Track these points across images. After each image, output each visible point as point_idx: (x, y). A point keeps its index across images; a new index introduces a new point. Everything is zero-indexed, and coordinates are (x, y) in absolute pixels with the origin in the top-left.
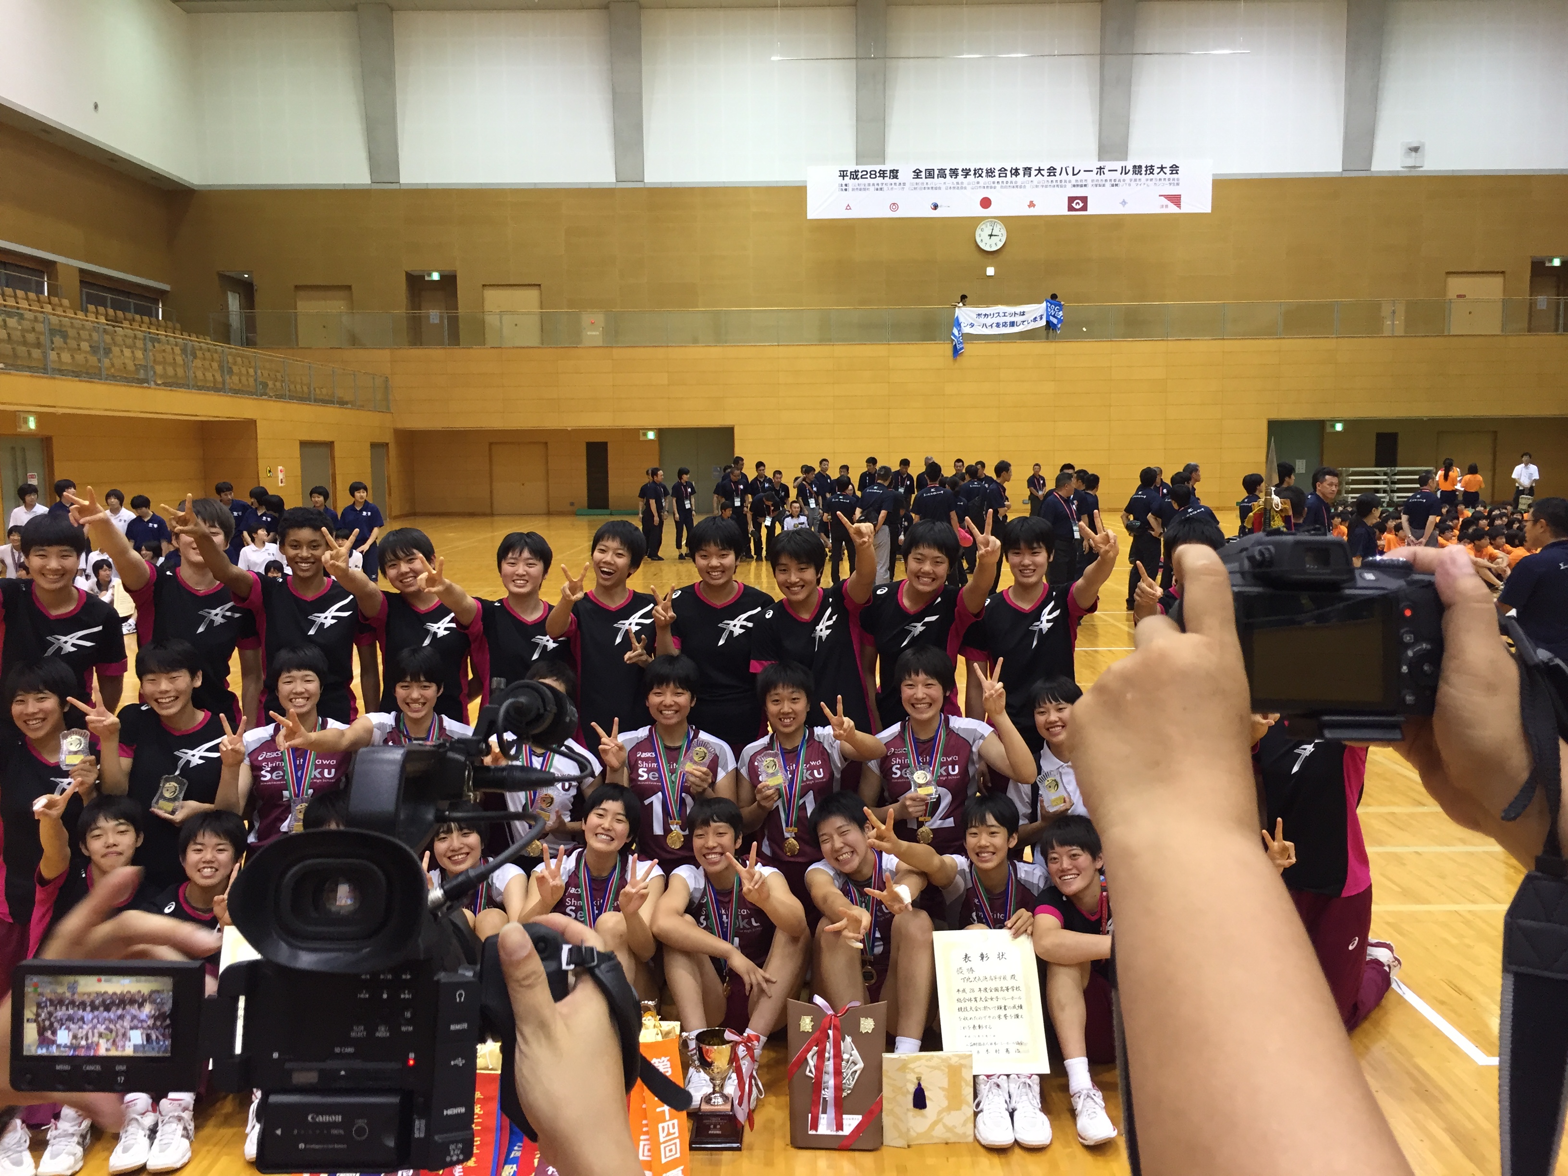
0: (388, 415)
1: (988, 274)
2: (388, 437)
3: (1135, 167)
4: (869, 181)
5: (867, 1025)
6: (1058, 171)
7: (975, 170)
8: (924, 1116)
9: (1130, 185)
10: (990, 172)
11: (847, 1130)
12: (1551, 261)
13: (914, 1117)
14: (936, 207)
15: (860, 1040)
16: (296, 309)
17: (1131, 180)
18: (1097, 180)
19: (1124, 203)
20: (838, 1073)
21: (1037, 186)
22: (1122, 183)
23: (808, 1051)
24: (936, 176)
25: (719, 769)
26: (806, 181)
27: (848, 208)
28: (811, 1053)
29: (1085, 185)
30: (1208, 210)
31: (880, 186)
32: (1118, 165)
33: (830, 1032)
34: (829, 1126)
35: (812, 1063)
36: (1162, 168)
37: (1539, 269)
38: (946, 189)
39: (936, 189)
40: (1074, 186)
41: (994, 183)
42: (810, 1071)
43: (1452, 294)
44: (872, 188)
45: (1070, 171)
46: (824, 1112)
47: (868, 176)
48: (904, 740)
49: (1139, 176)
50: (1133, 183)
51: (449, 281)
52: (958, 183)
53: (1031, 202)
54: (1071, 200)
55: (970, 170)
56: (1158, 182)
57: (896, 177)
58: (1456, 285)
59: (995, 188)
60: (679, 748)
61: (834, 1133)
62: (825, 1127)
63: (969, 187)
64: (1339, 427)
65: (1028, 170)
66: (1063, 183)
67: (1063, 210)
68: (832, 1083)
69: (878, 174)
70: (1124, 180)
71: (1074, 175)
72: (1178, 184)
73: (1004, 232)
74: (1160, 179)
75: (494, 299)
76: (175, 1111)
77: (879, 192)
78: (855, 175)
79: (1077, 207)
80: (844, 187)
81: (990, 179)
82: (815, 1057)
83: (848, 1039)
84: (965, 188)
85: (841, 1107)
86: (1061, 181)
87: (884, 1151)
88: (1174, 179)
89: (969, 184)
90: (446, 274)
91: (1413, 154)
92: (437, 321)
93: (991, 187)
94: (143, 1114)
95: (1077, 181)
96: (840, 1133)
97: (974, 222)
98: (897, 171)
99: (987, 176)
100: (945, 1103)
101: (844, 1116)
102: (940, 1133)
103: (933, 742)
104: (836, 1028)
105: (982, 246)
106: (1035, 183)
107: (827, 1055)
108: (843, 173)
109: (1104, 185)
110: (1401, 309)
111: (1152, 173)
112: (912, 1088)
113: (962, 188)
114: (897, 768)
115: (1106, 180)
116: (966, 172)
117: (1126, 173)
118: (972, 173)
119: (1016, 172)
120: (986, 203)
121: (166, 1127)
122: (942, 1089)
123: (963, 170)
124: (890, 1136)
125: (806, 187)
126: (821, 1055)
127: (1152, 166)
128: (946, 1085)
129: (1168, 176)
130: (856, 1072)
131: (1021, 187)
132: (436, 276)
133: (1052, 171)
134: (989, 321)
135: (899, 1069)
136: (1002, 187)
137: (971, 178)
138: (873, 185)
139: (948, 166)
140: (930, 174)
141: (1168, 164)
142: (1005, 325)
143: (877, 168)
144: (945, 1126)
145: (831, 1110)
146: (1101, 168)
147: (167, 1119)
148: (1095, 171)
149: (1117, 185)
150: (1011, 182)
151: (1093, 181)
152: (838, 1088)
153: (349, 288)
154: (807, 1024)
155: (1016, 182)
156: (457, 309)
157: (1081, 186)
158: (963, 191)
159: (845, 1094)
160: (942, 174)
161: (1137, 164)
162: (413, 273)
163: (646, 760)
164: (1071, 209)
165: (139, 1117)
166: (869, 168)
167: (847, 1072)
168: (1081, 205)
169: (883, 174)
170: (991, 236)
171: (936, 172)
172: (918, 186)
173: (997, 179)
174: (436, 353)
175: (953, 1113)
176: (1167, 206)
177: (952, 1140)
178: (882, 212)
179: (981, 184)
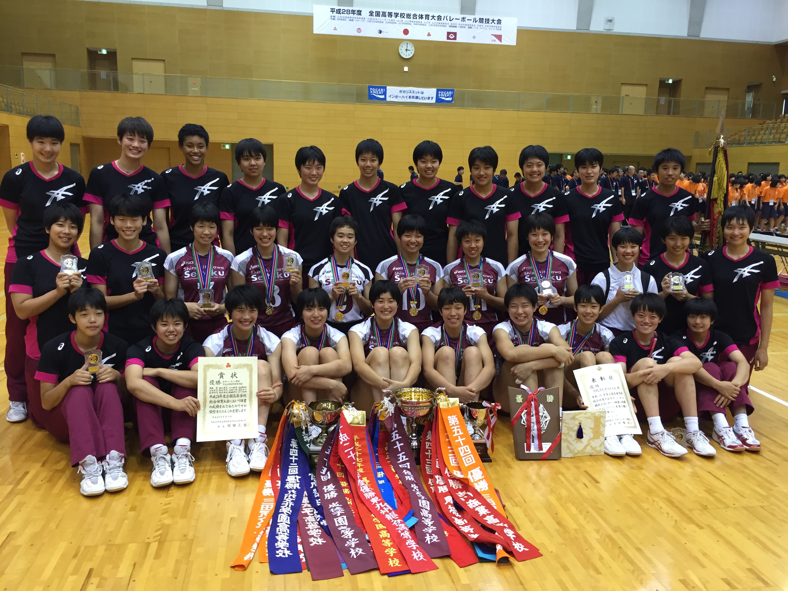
0: (79, 128)
1: (405, 70)
2: (79, 141)
3: (480, 19)
4: (346, 15)
5: (550, 398)
6: (443, 18)
7: (401, 14)
8: (582, 442)
9: (477, 28)
10: (409, 16)
11: (545, 450)
12: (668, 80)
13: (577, 442)
14: (380, 32)
15: (547, 406)
16: (22, 65)
17: (478, 25)
18: (462, 24)
19: (474, 37)
20: (538, 422)
21: (432, 25)
22: (473, 27)
23: (522, 412)
24: (381, 16)
25: (437, 276)
26: (313, 13)
27: (335, 29)
28: (523, 413)
29: (456, 27)
30: (515, 44)
31: (352, 19)
32: (472, 17)
33: (532, 403)
34: (535, 448)
35: (524, 418)
36: (493, 20)
37: (663, 84)
38: (386, 22)
39: (381, 22)
40: (450, 26)
41: (410, 21)
42: (524, 422)
43: (623, 94)
44: (348, 19)
45: (448, 18)
46: (533, 442)
47: (346, 12)
48: (530, 262)
49: (482, 24)
50: (479, 27)
51: (112, 55)
52: (392, 20)
53: (429, 33)
54: (449, 33)
55: (398, 13)
56: (491, 28)
57: (360, 14)
58: (625, 90)
59: (411, 24)
60: (415, 264)
61: (537, 452)
62: (533, 450)
63: (397, 23)
64: (569, 157)
65: (427, 16)
66: (445, 25)
67: (444, 39)
68: (535, 427)
69: (351, 12)
70: (475, 25)
71: (450, 20)
72: (501, 30)
73: (413, 48)
74: (492, 26)
75: (138, 66)
76: (184, 451)
77: (351, 22)
78: (339, 11)
79: (452, 38)
80: (333, 18)
81: (408, 19)
82: (525, 415)
83: (541, 406)
84: (396, 23)
85: (541, 439)
86: (444, 23)
87: (563, 460)
88: (499, 27)
89: (398, 21)
90: (110, 51)
91: (609, 23)
92: (105, 77)
93: (409, 24)
94: (166, 455)
95: (451, 24)
96: (541, 452)
97: (399, 42)
98: (361, 11)
99: (407, 18)
100: (592, 436)
101: (543, 443)
102: (589, 450)
103: (546, 263)
104: (535, 400)
105: (402, 55)
106: (431, 23)
107: (532, 414)
108: (333, 10)
109: (465, 27)
110: (600, 101)
111: (488, 23)
112: (576, 428)
113: (394, 23)
114: (528, 277)
115: (466, 25)
116: (396, 15)
117: (476, 22)
118: (399, 15)
119: (421, 17)
120: (406, 32)
121: (180, 460)
122: (590, 428)
123: (395, 13)
124: (565, 452)
125: (312, 17)
126: (529, 414)
127: (488, 19)
128: (592, 426)
129: (496, 25)
130: (546, 421)
131: (424, 25)
132: (104, 52)
133: (439, 18)
134: (405, 95)
135: (571, 419)
136: (414, 24)
137: (399, 18)
138: (348, 17)
139: (387, 11)
140: (378, 14)
141: (496, 19)
142: (413, 97)
143: (351, 9)
144: (591, 447)
145: (536, 441)
146: (463, 18)
147: (180, 456)
148: (461, 19)
149: (471, 28)
150: (419, 22)
151: (459, 24)
152: (539, 430)
153: (54, 56)
154: (519, 399)
155: (421, 22)
156: (117, 71)
157: (454, 27)
158: (395, 24)
159: (542, 433)
160: (384, 14)
161: (481, 18)
162: (90, 49)
163: (399, 271)
164: (448, 38)
165: (164, 456)
166: (346, 8)
167: (543, 421)
168: (454, 37)
169: (353, 12)
170: (407, 50)
171: (381, 13)
172: (372, 20)
173: (412, 19)
174: (107, 95)
175: (595, 440)
176: (495, 41)
177: (595, 453)
178: (354, 33)
179: (404, 22)
